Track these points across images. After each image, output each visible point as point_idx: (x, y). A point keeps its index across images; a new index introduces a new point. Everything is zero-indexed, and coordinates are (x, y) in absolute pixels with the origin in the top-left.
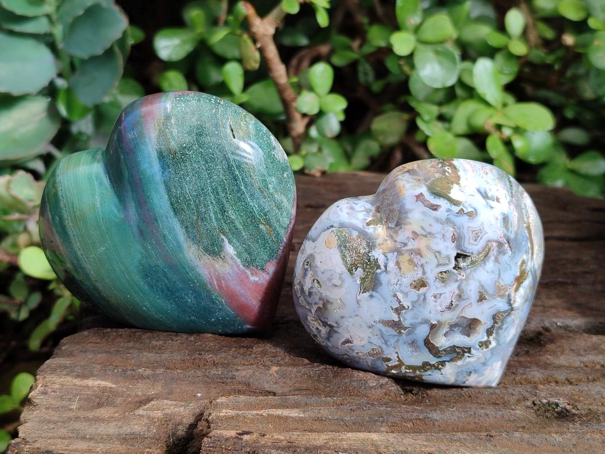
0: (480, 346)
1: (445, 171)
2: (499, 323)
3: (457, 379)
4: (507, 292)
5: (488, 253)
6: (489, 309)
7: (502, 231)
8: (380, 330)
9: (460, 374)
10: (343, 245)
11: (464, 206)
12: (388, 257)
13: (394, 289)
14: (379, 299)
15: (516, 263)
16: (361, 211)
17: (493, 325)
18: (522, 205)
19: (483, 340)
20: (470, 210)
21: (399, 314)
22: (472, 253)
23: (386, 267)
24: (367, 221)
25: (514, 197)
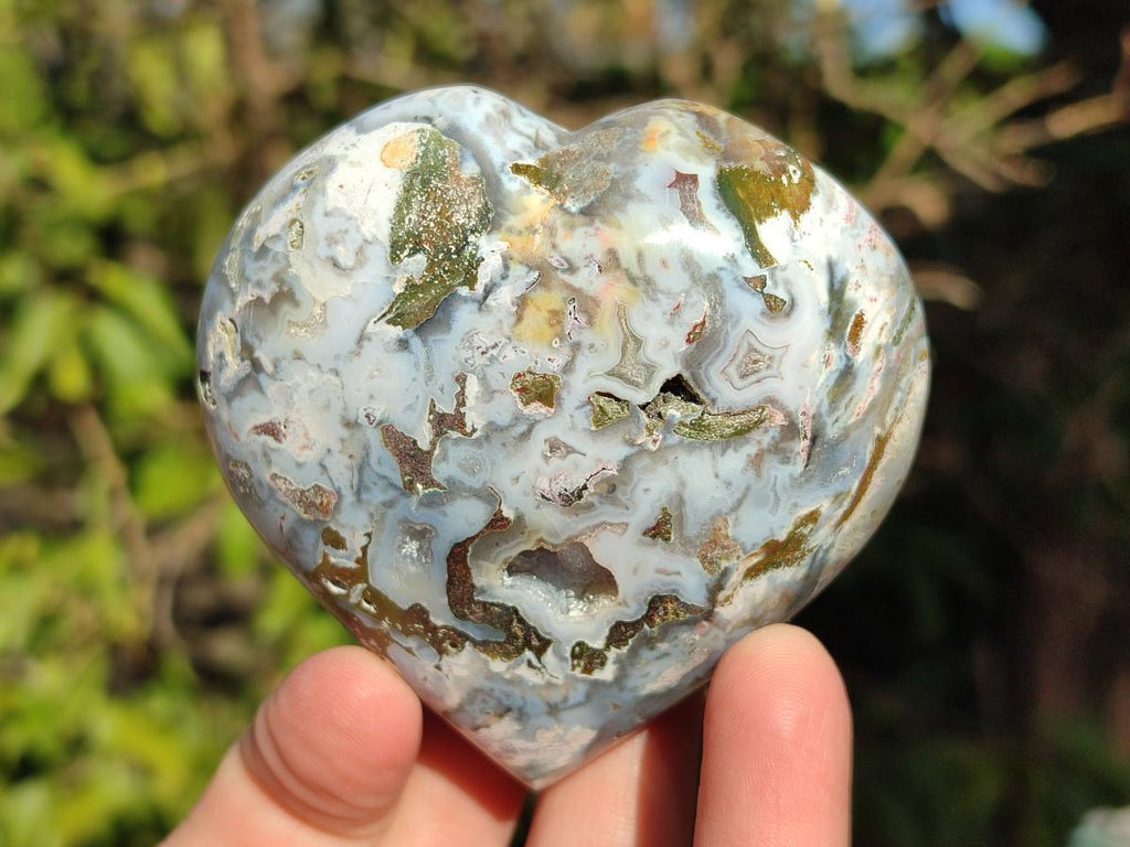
0: (574, 656)
1: (785, 171)
2: (655, 629)
3: (467, 708)
4: (727, 559)
5: (749, 430)
6: (659, 571)
7: (817, 402)
8: (367, 449)
9: (480, 697)
10: (424, 178)
11: (773, 275)
12: (511, 273)
13: (471, 362)
14: (417, 364)
15: (796, 505)
16: (521, 133)
17: (638, 622)
18: (905, 380)
19: (590, 645)
20: (781, 294)
21: (439, 434)
22: (714, 401)
23: (488, 291)
24: (520, 162)
25: (899, 346)
